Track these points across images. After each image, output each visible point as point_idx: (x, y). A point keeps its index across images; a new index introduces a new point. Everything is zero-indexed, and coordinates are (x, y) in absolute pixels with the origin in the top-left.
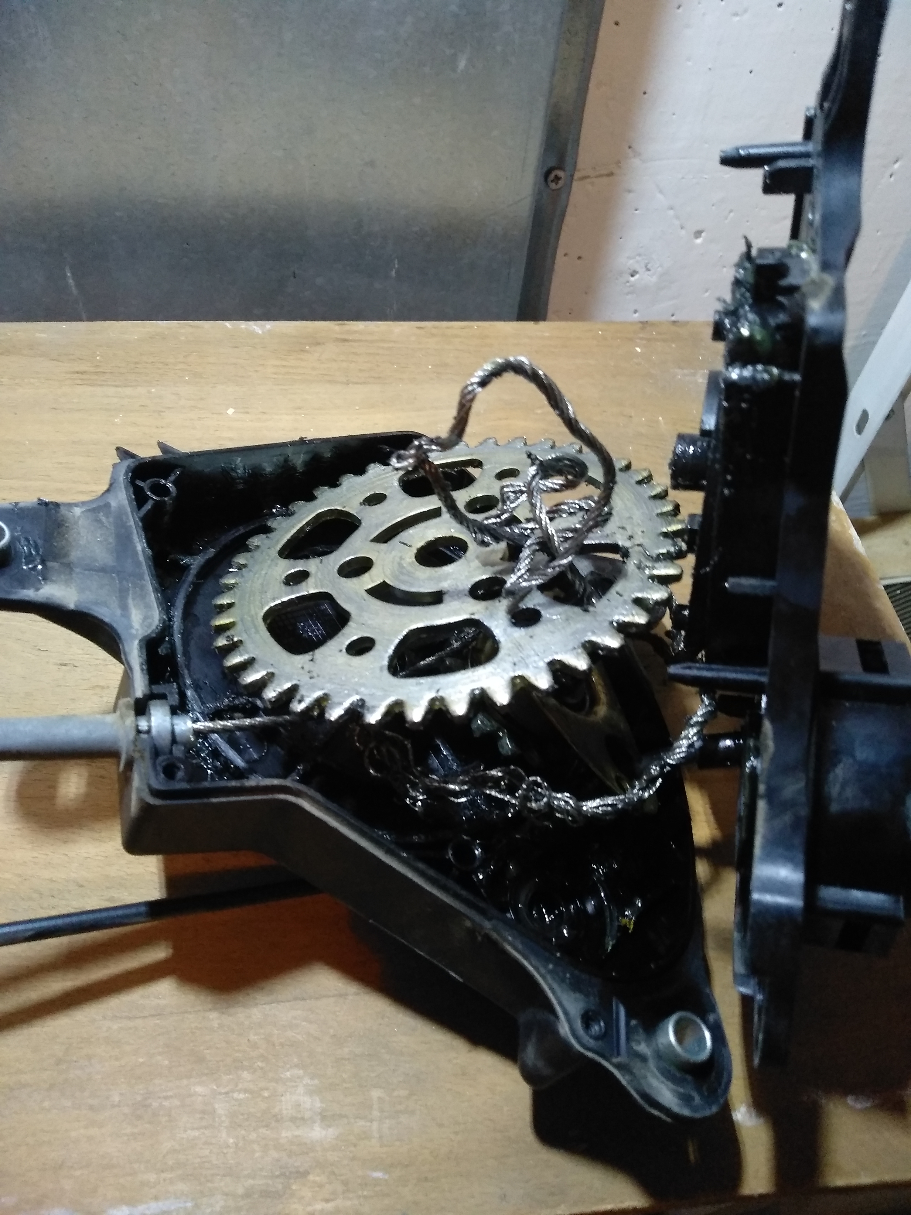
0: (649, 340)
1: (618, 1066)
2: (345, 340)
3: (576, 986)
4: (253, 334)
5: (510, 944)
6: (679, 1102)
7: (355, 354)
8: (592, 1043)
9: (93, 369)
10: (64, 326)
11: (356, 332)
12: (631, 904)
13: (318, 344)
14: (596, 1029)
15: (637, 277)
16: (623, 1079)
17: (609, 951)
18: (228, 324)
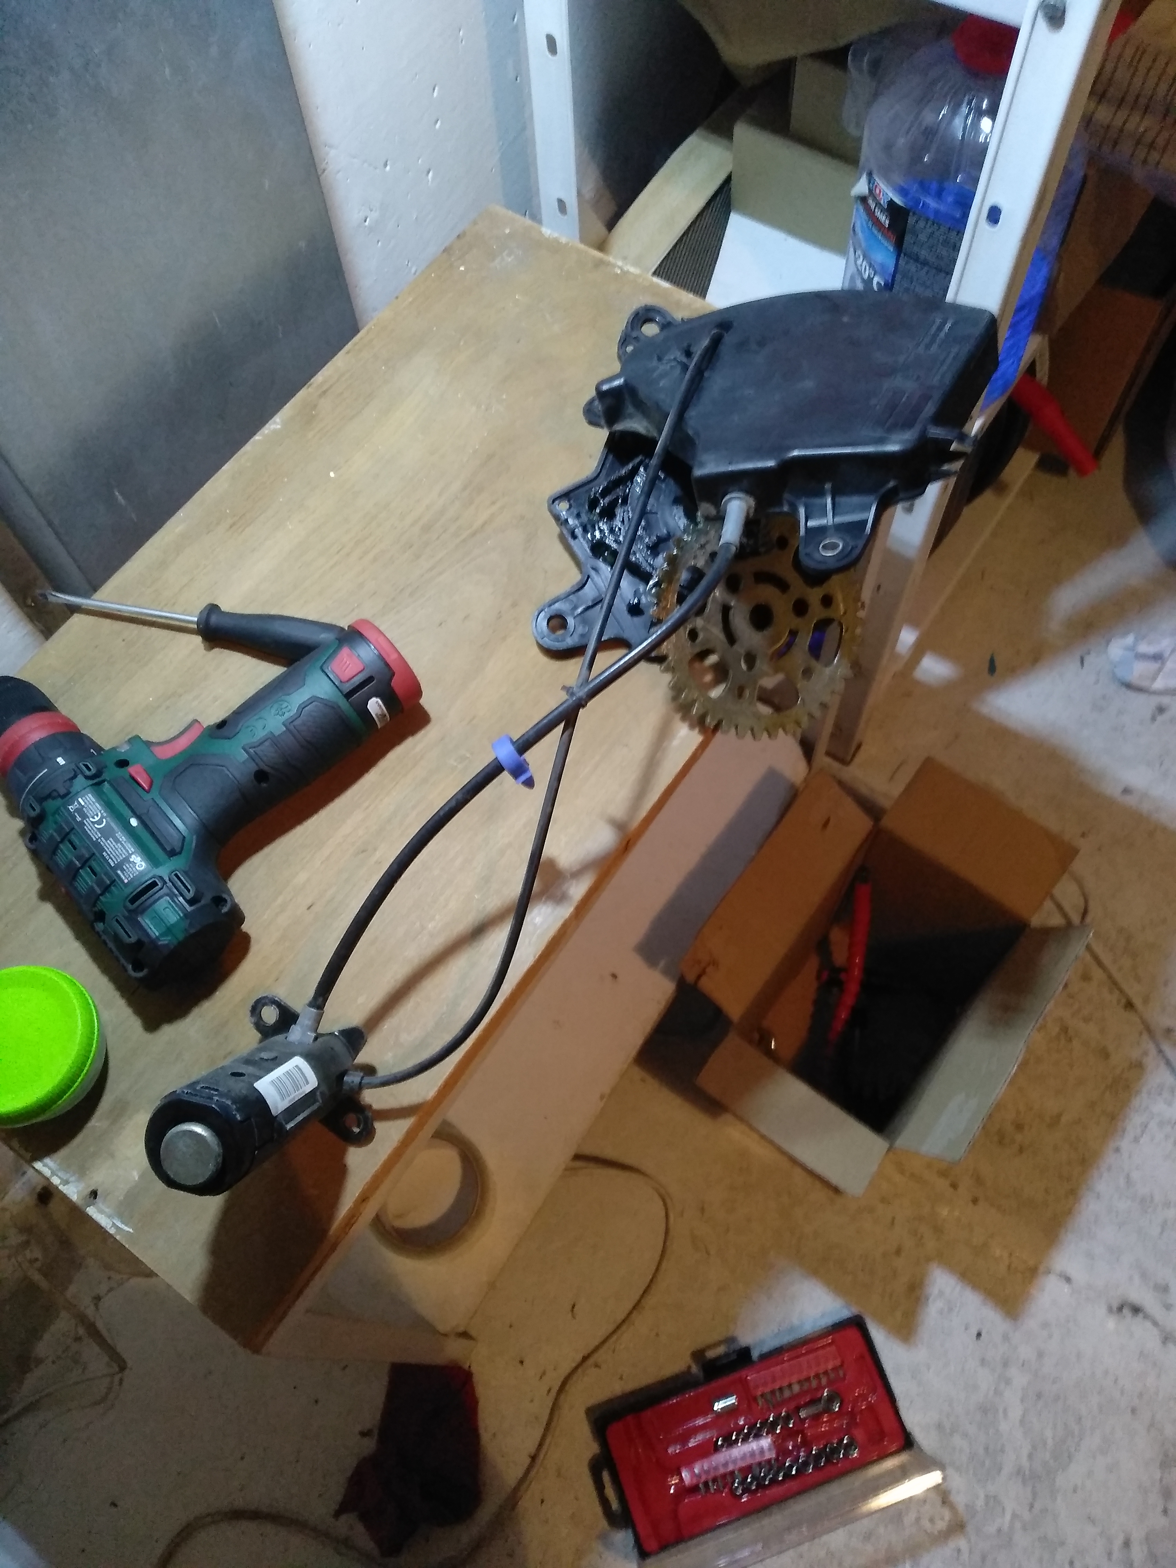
0: (459, 258)
4: (278, 432)
7: (340, 395)
9: (236, 518)
10: (181, 514)
11: (322, 384)
13: (315, 406)
15: (368, 220)
18: (257, 437)
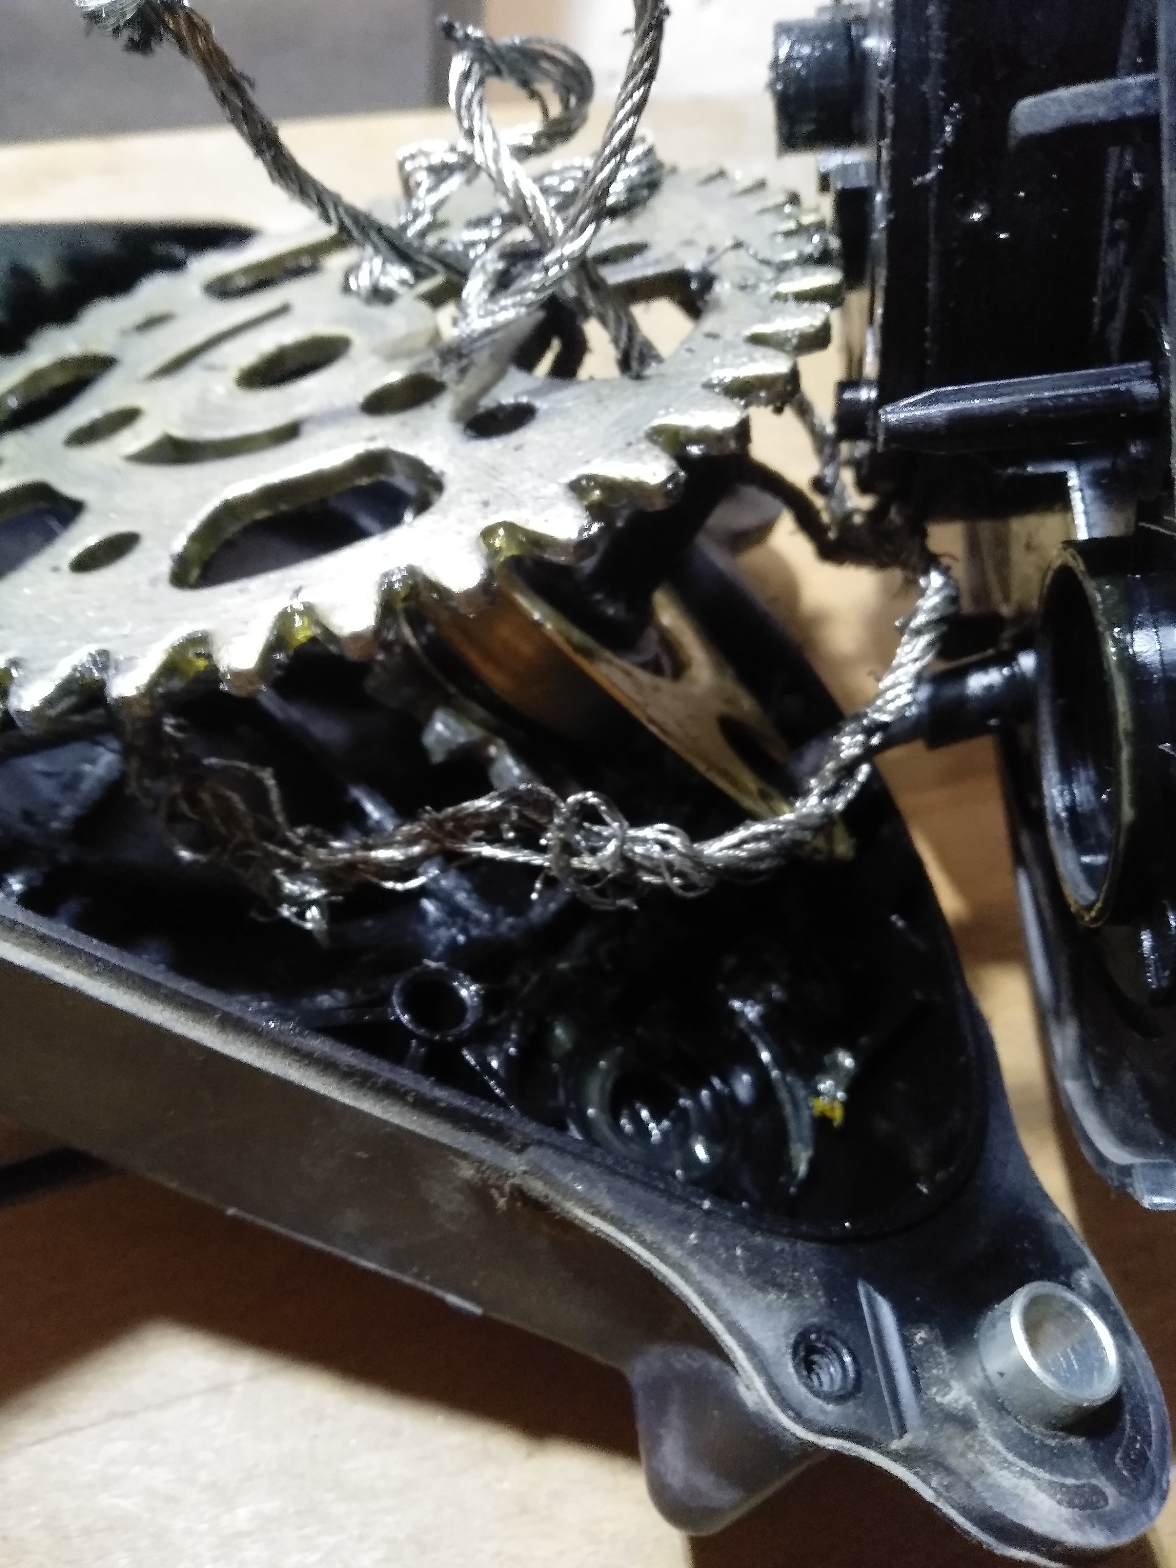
3: (763, 1275)
5: (583, 1201)
6: (1072, 1514)
8: (829, 1412)
12: (829, 1066)
14: (832, 1373)
17: (803, 1175)
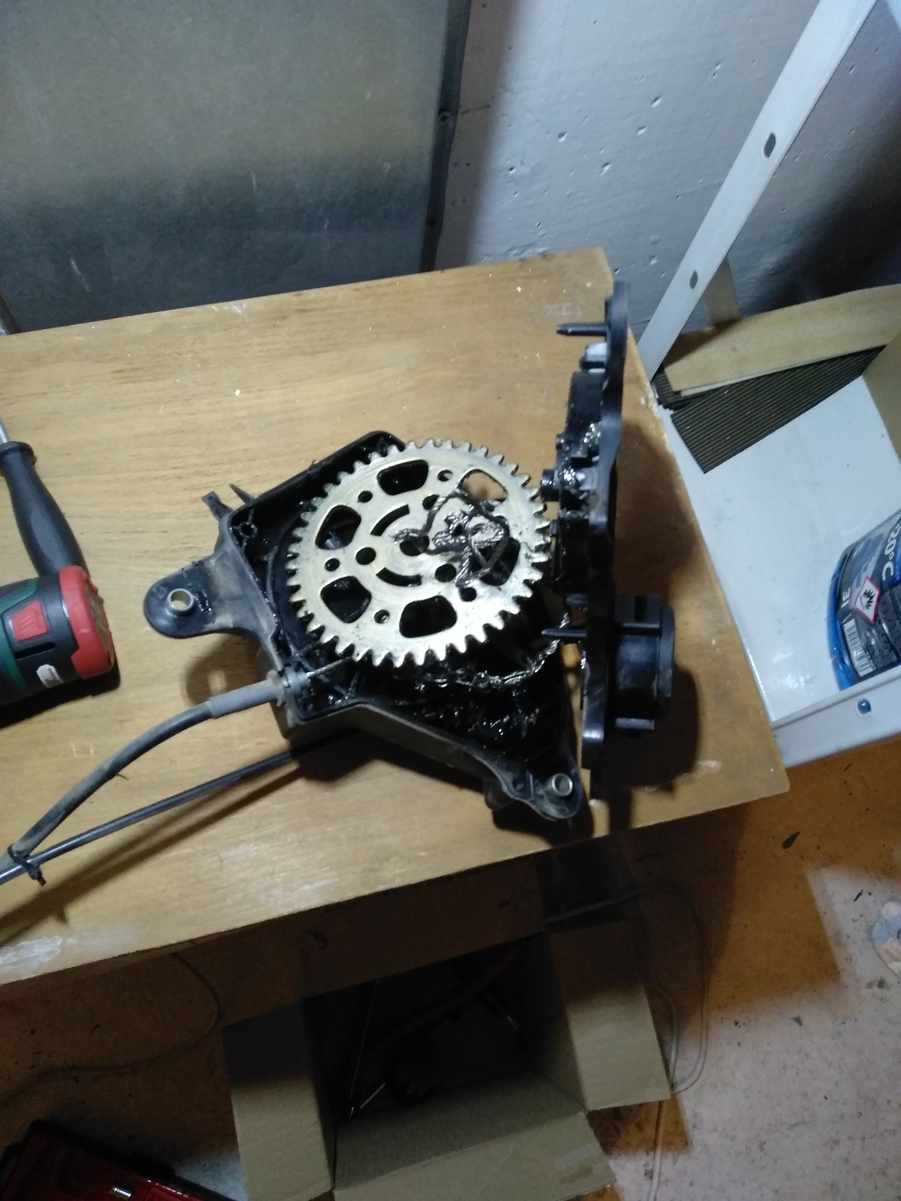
0: (526, 278)
1: (531, 802)
2: (304, 311)
3: (508, 769)
4: (235, 316)
6: (558, 813)
7: (314, 323)
8: (518, 793)
9: (128, 367)
10: (93, 326)
11: (310, 301)
12: (533, 711)
13: (285, 317)
14: (519, 787)
15: (514, 171)
16: (533, 807)
17: (524, 737)
18: (214, 307)
